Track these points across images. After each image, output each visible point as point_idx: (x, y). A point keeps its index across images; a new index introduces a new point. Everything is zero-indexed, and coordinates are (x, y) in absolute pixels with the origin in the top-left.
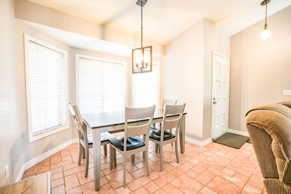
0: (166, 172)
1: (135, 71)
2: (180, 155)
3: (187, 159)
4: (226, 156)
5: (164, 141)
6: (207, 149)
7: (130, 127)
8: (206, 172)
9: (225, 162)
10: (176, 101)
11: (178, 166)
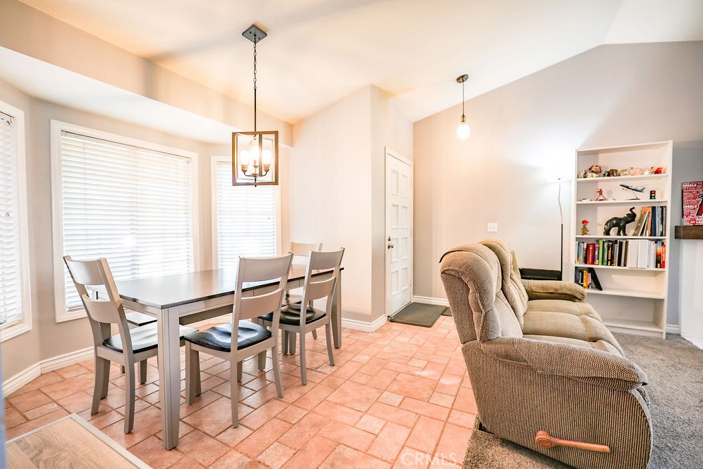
0: (314, 385)
1: (238, 181)
2: (334, 351)
3: (349, 357)
4: (413, 341)
5: (307, 323)
6: (380, 335)
7: (248, 298)
8: (383, 370)
9: (412, 351)
10: (321, 245)
11: (334, 370)
